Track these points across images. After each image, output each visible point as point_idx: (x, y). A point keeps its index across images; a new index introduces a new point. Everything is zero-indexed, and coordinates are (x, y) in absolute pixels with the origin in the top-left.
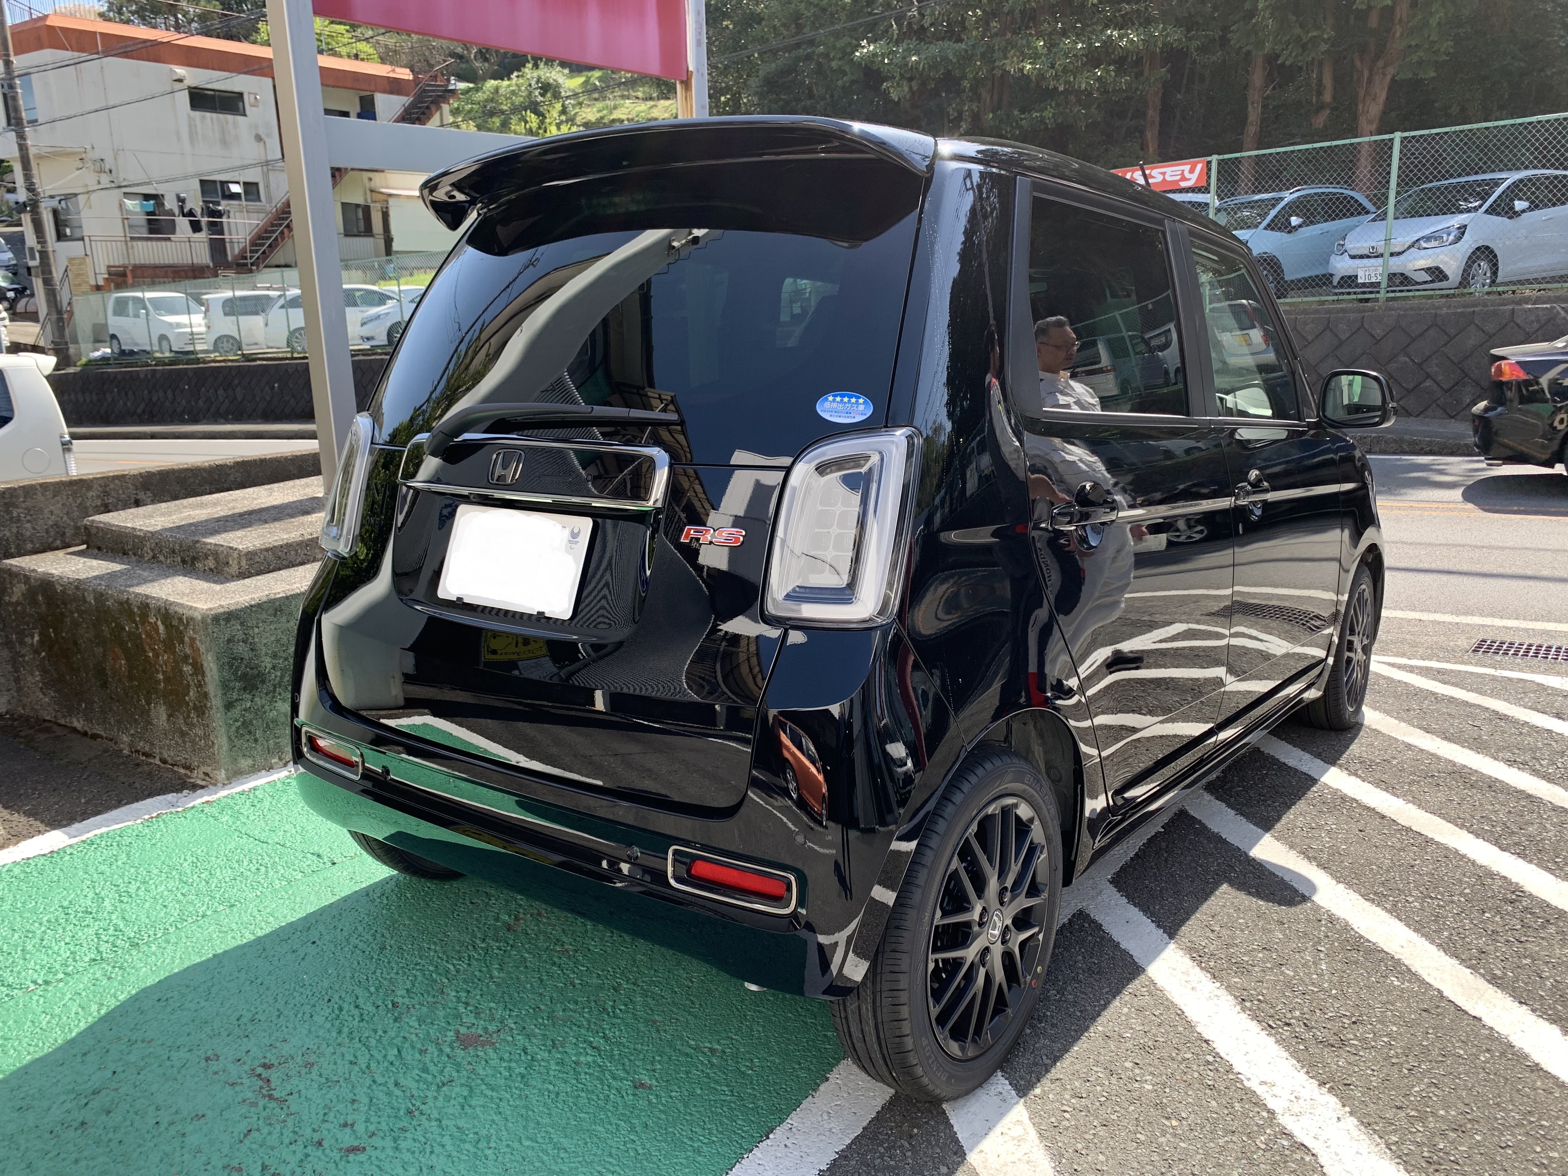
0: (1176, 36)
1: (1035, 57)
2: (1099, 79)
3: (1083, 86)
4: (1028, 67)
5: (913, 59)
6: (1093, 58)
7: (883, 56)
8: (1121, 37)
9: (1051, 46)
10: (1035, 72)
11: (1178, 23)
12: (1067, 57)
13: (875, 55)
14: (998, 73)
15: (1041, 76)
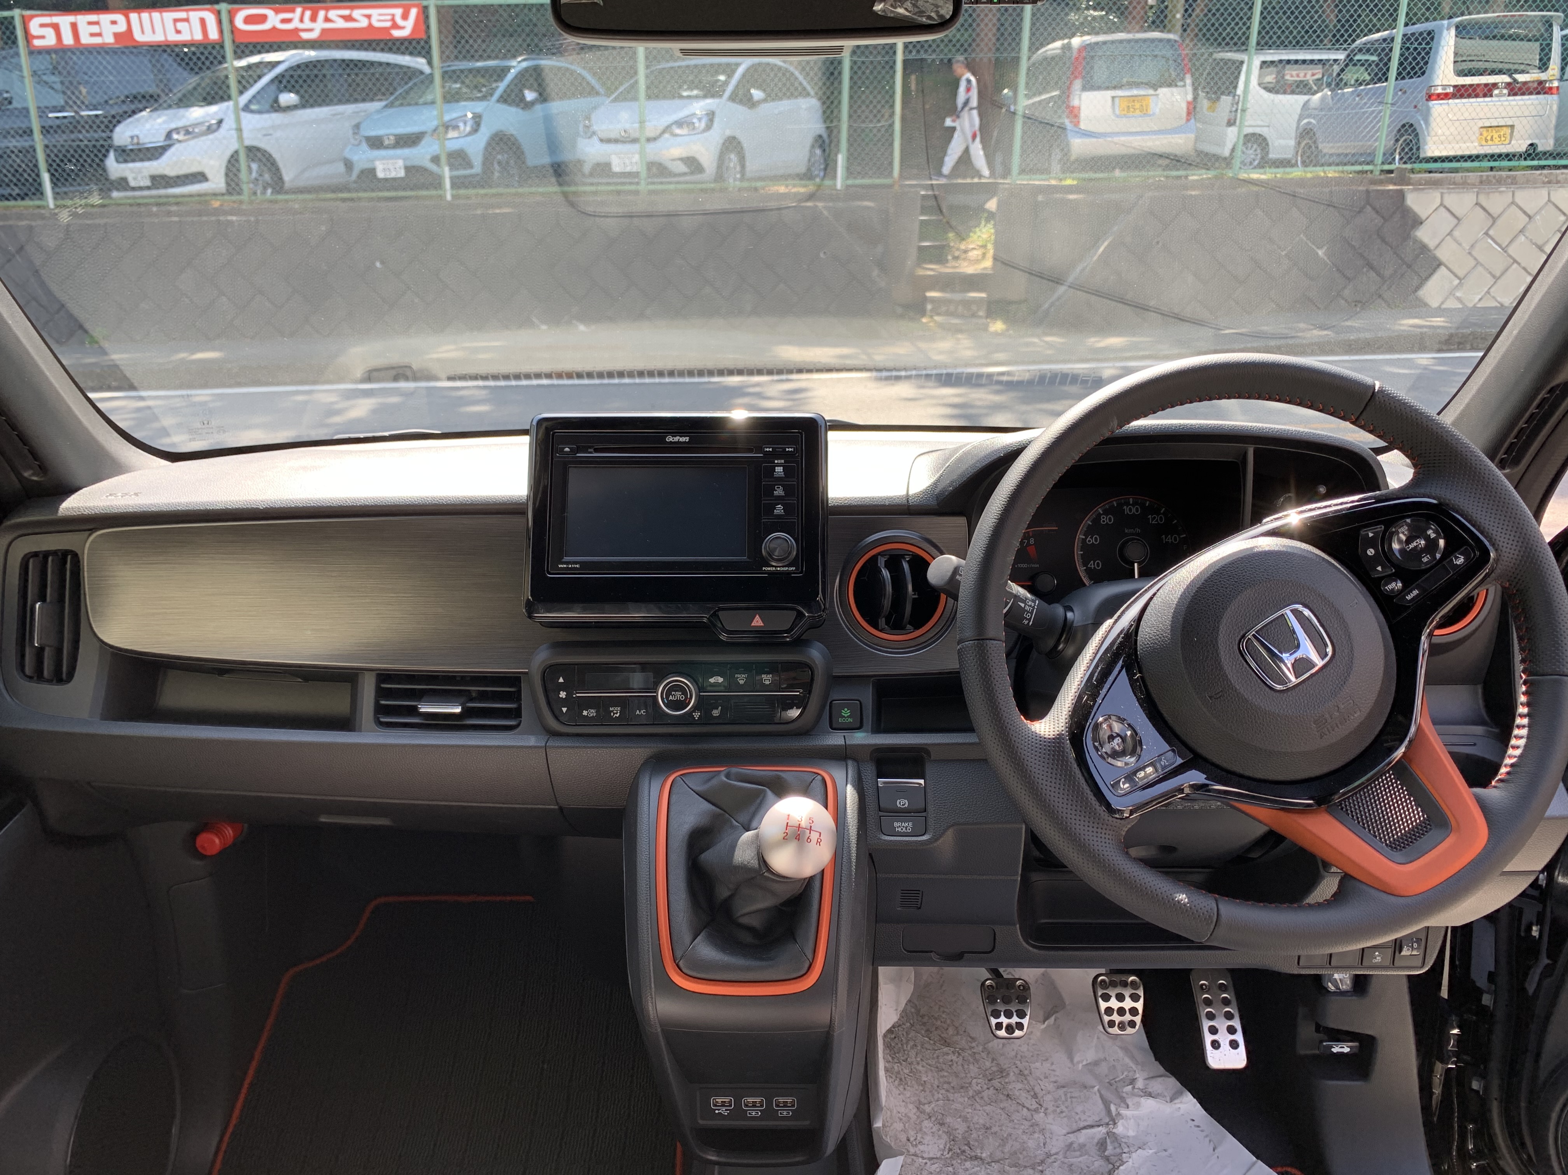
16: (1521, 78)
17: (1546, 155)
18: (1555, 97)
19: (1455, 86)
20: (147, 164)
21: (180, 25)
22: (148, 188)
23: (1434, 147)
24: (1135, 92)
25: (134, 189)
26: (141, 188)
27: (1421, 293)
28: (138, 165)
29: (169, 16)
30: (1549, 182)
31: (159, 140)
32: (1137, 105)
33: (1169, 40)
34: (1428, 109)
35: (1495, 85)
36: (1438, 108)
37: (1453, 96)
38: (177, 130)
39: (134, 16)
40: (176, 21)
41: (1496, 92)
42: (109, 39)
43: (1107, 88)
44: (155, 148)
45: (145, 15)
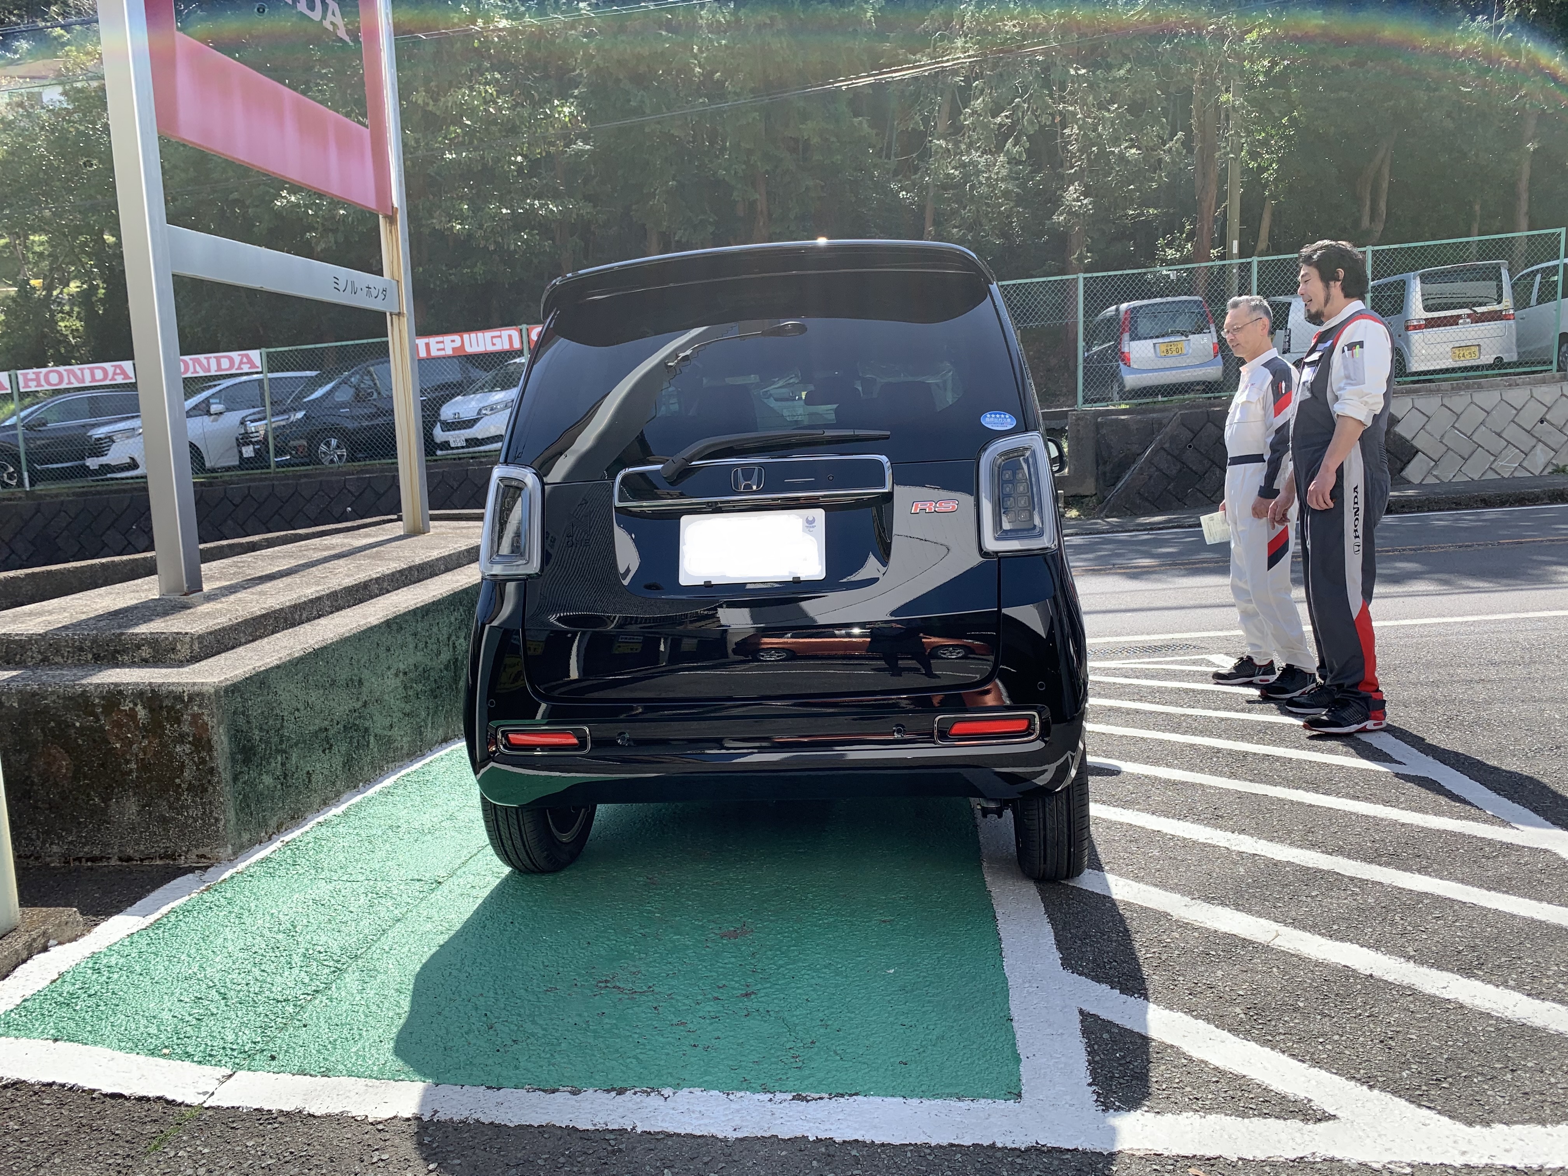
0: (587, 209)
1: (463, 220)
2: (525, 242)
3: (512, 247)
4: (458, 227)
5: (342, 212)
6: (518, 223)
7: (307, 207)
8: (541, 206)
9: (476, 209)
10: (465, 232)
11: (587, 198)
12: (494, 220)
13: (298, 205)
14: (426, 231)
15: (470, 235)
16: (1479, 310)
17: (1509, 365)
18: (1512, 322)
19: (1426, 320)
20: (462, 431)
21: (495, 340)
22: (463, 447)
23: (1416, 365)
24: (1172, 339)
25: (453, 448)
26: (457, 448)
27: (1404, 473)
28: (457, 432)
29: (488, 334)
30: (1510, 385)
31: (472, 415)
32: (1174, 348)
33: (1195, 302)
34: (1408, 337)
35: (1459, 317)
36: (1416, 337)
37: (1426, 327)
38: (485, 408)
39: (466, 336)
40: (492, 337)
41: (1461, 321)
42: (449, 352)
43: (1151, 338)
44: (469, 421)
45: (473, 335)
